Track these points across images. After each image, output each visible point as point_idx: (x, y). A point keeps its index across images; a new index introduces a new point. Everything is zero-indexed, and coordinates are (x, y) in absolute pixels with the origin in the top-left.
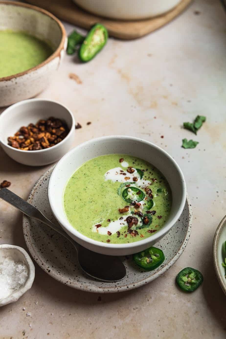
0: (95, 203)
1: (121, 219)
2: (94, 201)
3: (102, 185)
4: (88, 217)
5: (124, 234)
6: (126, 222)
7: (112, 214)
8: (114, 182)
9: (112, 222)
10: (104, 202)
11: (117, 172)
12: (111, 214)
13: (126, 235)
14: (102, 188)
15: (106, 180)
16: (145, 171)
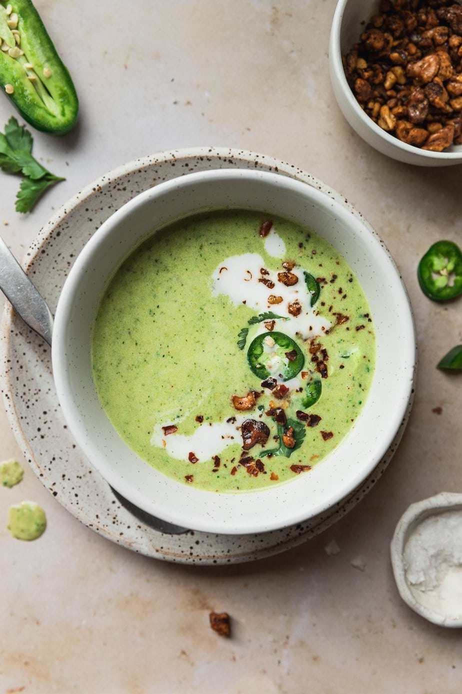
0: (173, 360)
1: (232, 421)
2: (172, 355)
3: (201, 309)
4: (148, 399)
5: (231, 466)
6: (240, 433)
7: (212, 403)
8: (236, 305)
9: (205, 423)
10: (197, 365)
11: (248, 272)
12: (209, 402)
13: (234, 471)
14: (200, 319)
15: (214, 295)
16: (326, 283)
